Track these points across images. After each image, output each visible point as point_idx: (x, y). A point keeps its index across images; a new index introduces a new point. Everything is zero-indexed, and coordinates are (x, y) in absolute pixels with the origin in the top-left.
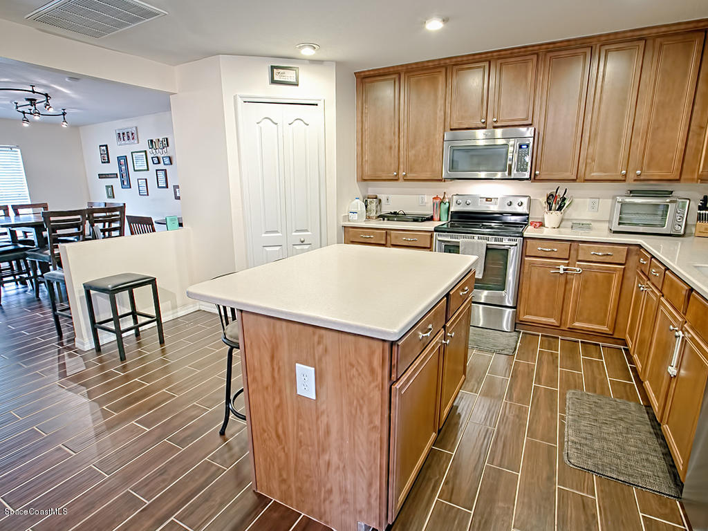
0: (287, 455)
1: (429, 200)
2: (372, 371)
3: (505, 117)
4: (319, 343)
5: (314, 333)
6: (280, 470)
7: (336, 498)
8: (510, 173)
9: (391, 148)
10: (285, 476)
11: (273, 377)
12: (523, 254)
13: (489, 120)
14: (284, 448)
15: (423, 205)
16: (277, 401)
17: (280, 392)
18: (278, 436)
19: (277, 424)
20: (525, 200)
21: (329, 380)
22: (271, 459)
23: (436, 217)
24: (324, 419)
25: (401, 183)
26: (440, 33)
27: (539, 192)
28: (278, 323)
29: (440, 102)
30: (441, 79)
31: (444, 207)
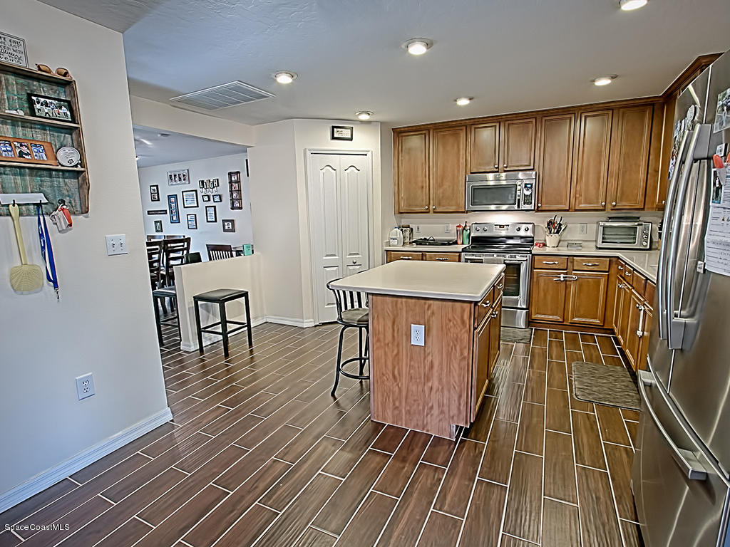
0: (400, 389)
1: (453, 228)
2: (463, 322)
3: (513, 164)
4: (428, 309)
5: (425, 304)
6: (394, 401)
7: (436, 411)
8: (519, 206)
9: (422, 187)
10: (397, 404)
11: (393, 336)
12: (533, 267)
13: (501, 166)
14: (398, 385)
15: (448, 232)
16: (395, 352)
17: (398, 345)
18: (394, 376)
19: (394, 368)
20: (530, 226)
21: (434, 332)
22: (387, 394)
23: (460, 242)
24: (430, 358)
25: (431, 214)
26: (466, 106)
27: (541, 220)
28: (400, 300)
29: (462, 152)
30: (463, 135)
31: (466, 233)
